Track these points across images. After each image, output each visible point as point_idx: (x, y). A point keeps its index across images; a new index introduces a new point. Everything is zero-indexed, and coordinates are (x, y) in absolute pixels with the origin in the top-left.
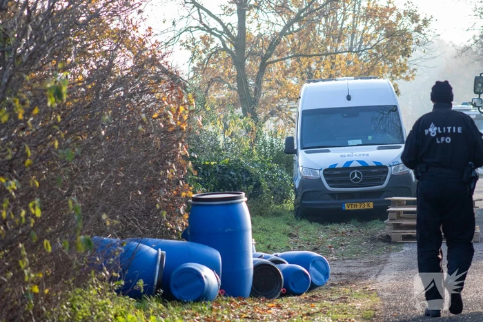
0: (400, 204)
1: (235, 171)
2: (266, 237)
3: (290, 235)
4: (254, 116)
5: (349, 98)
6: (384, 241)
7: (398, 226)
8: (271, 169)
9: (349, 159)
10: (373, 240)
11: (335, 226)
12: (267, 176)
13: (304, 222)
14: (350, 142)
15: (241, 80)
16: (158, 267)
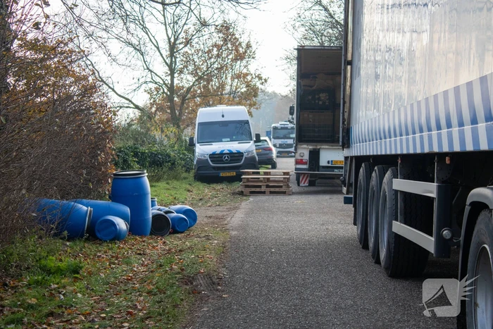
0: (248, 173)
1: (161, 155)
2: (175, 192)
3: (189, 191)
4: (178, 127)
5: (223, 116)
6: (240, 194)
7: (247, 186)
8: (183, 154)
9: (223, 149)
10: (234, 194)
11: (214, 185)
12: (181, 158)
13: (198, 183)
14: (223, 140)
15: (172, 108)
16: (87, 218)
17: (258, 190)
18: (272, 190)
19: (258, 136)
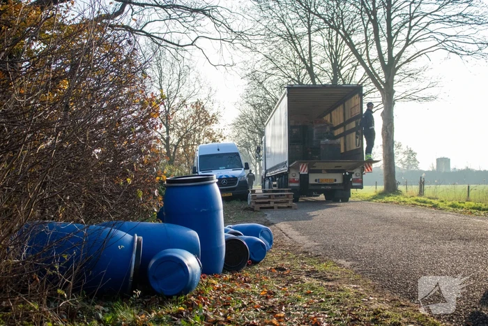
5: (218, 150)
6: (250, 210)
9: (221, 175)
10: (245, 210)
14: (220, 168)
16: (134, 256)
17: (267, 205)
18: (280, 205)
19: (247, 165)
